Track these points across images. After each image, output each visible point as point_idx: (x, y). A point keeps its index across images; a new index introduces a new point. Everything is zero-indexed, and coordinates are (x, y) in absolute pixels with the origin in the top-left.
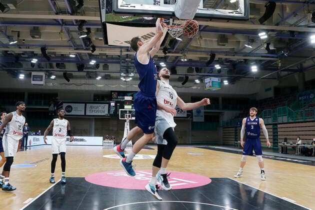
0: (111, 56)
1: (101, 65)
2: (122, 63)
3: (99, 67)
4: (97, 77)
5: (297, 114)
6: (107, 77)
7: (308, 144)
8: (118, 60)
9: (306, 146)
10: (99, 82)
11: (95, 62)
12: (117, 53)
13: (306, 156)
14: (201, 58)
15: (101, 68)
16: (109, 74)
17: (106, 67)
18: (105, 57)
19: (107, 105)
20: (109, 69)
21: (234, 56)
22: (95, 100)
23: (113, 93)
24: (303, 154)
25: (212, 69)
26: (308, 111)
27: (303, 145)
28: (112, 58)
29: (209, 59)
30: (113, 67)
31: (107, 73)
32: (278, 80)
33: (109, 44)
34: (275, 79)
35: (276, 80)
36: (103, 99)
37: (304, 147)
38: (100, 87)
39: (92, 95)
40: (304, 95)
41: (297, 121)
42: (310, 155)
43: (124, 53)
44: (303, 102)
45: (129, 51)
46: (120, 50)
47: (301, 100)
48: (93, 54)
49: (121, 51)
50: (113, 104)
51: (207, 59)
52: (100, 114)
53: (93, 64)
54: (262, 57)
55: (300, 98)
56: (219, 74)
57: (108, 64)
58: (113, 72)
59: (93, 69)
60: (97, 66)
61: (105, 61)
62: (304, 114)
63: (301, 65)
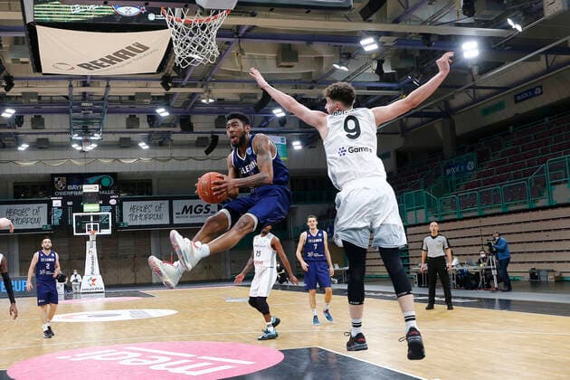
0: (48, 99)
1: (27, 118)
2: (75, 111)
3: (22, 123)
4: (18, 144)
5: (444, 204)
6: (41, 145)
7: (470, 264)
8: (63, 105)
9: (465, 268)
10: (23, 157)
11: (13, 111)
12: (60, 90)
13: (467, 289)
14: (243, 96)
15: (27, 126)
16: (45, 136)
17: (38, 122)
18: (36, 100)
19: (45, 206)
20: (46, 127)
21: (311, 88)
22: (17, 195)
23: (56, 179)
24: (461, 286)
25: (267, 118)
26: (466, 195)
27: (460, 268)
28: (51, 101)
29: (260, 98)
30: (54, 122)
31: (40, 136)
32: (402, 136)
33: (43, 72)
34: (398, 133)
35: (399, 136)
36: (35, 193)
37: (462, 271)
38: (27, 166)
39: (11, 186)
40: (456, 165)
41: (446, 218)
42: (475, 287)
43: (78, 90)
44: (454, 178)
45: (88, 86)
46: (66, 84)
47: (450, 175)
48: (8, 94)
49: (71, 86)
50: (57, 203)
51: (255, 98)
52: (29, 226)
53: (9, 116)
54: (369, 88)
55: (448, 171)
56: (281, 129)
57: (43, 116)
58: (55, 133)
59: (10, 128)
60: (18, 120)
61: (37, 110)
62: (458, 205)
63: (446, 103)
